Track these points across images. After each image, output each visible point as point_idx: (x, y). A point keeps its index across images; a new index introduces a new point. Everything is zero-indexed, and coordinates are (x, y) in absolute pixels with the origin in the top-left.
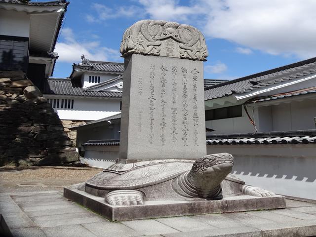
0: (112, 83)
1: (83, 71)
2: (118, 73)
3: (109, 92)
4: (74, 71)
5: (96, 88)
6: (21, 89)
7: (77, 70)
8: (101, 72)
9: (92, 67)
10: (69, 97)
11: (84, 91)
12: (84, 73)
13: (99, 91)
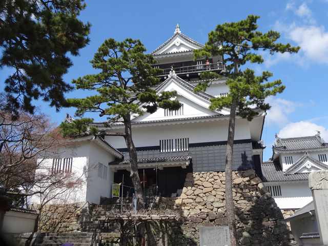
0: (301, 163)
1: (280, 152)
2: (303, 151)
3: (302, 174)
4: (274, 153)
5: (292, 170)
6: (256, 186)
7: (276, 153)
8: (292, 152)
9: (285, 147)
10: (277, 183)
11: (284, 175)
12: (280, 154)
13: (295, 174)
